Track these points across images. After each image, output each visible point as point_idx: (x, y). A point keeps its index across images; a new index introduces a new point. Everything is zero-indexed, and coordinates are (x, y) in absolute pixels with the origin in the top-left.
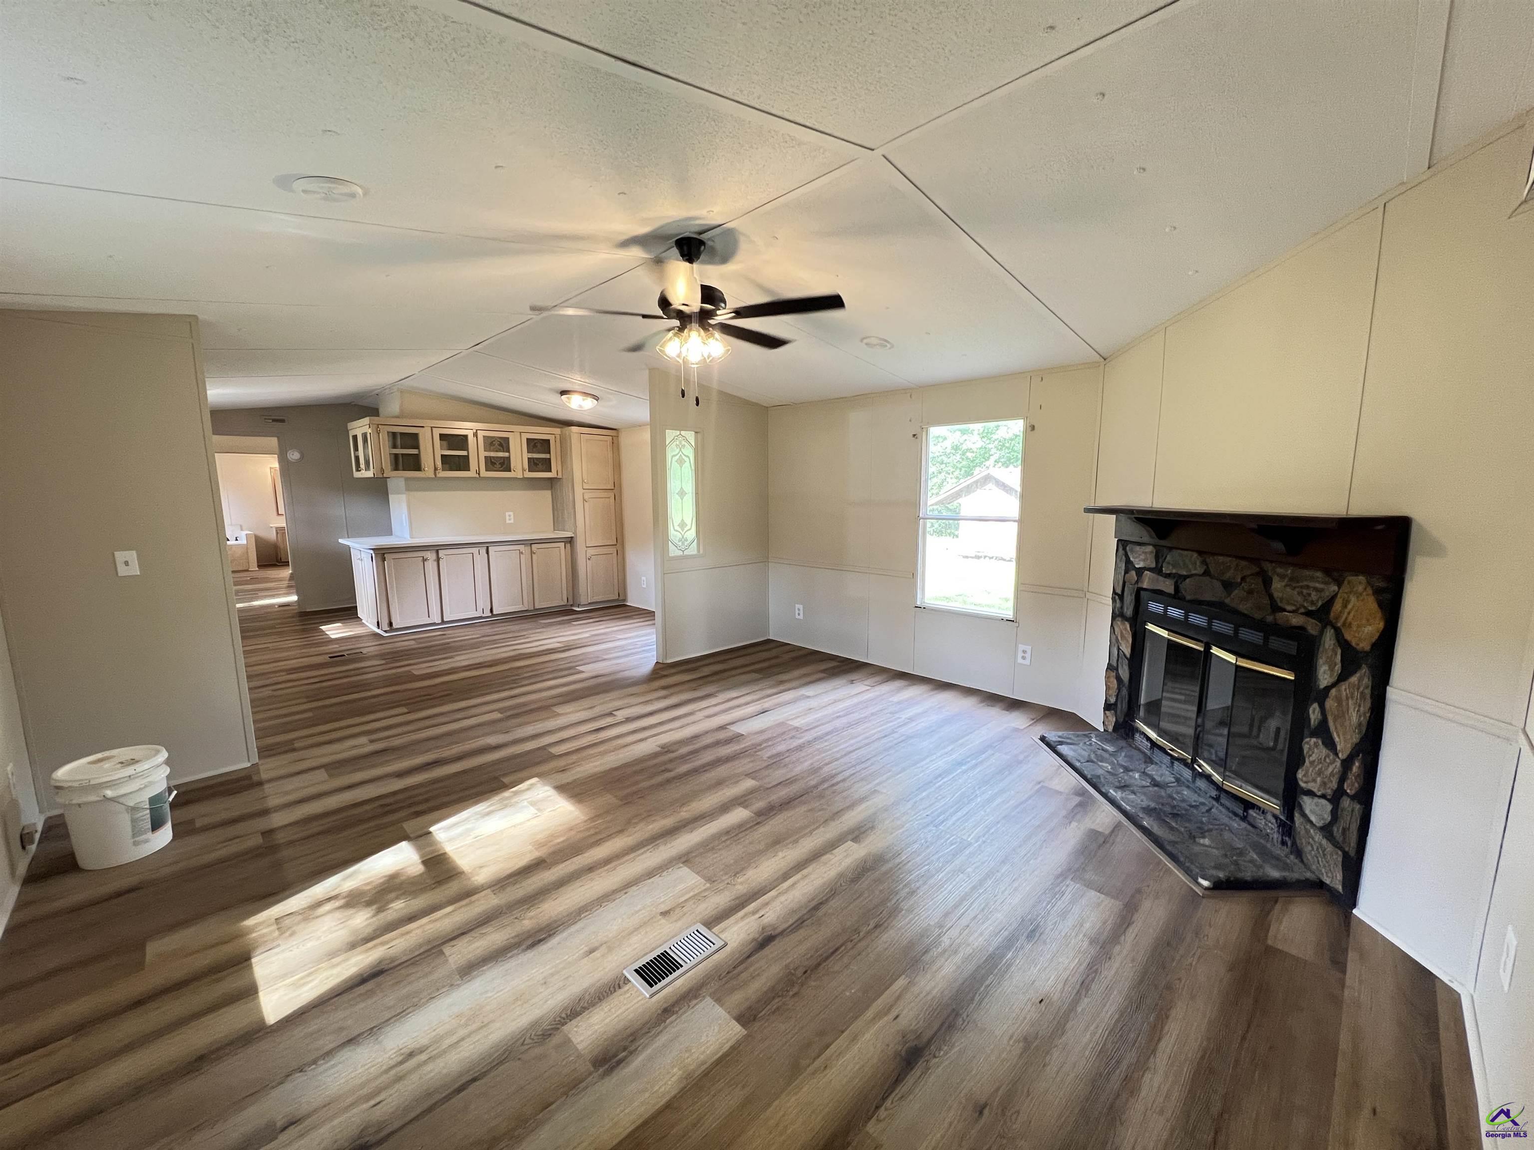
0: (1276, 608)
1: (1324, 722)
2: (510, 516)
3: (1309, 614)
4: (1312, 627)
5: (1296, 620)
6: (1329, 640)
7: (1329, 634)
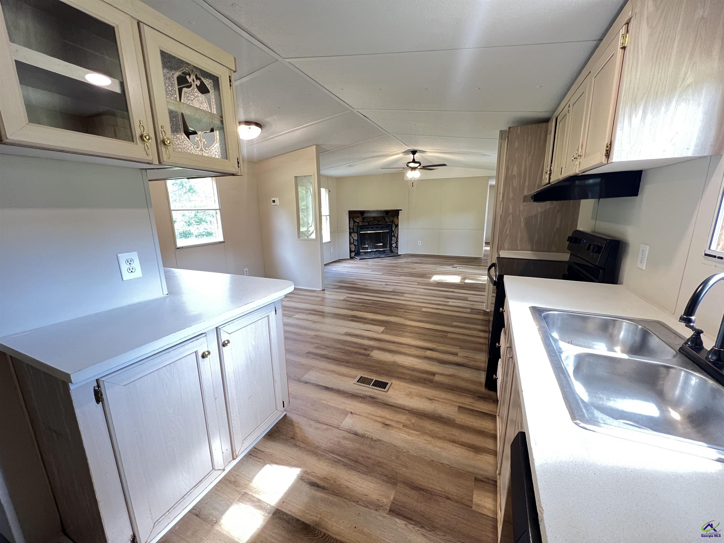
0: (386, 222)
1: (394, 234)
3: (391, 222)
4: (391, 223)
5: (389, 223)
6: (393, 225)
7: (393, 224)
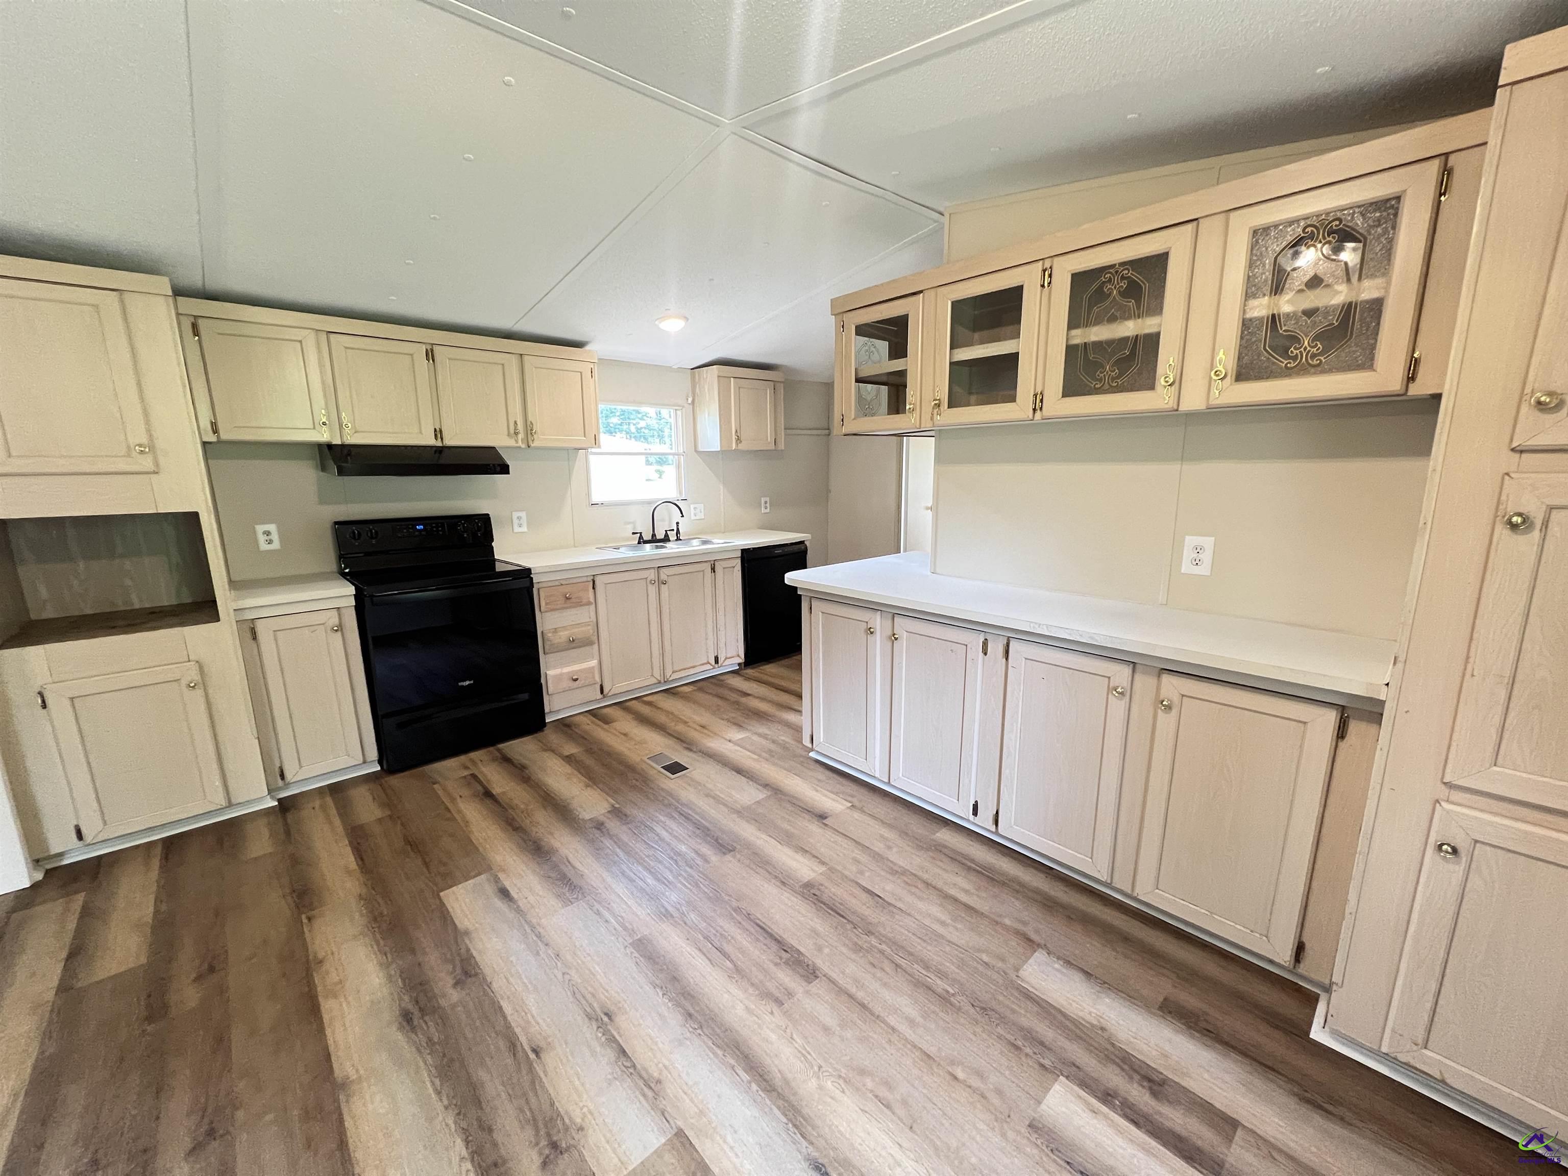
2: (1198, 550)
